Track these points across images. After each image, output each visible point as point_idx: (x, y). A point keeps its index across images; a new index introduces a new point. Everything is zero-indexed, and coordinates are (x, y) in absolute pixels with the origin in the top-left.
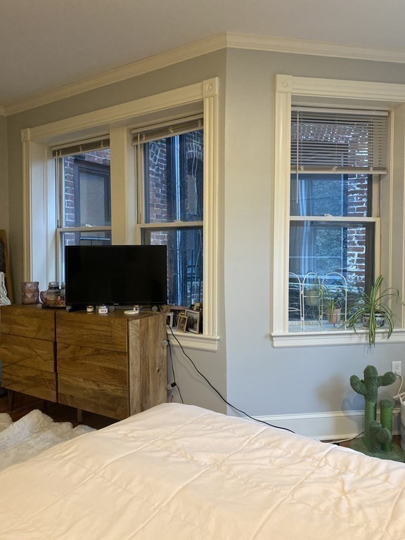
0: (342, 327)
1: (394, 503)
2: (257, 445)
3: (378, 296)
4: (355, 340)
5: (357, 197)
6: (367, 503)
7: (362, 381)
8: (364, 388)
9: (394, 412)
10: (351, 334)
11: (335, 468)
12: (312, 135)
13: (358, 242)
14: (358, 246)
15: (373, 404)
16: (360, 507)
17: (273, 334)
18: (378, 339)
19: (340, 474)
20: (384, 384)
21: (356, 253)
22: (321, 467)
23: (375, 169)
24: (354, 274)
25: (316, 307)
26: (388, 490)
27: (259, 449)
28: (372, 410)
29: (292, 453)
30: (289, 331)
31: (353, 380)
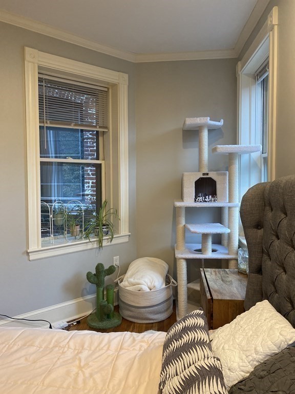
0: (81, 238)
1: (113, 364)
2: (15, 348)
3: (104, 214)
4: (90, 246)
5: (90, 142)
6: (96, 370)
7: (94, 275)
8: (96, 279)
9: (115, 290)
10: (87, 243)
11: (75, 349)
12: (57, 93)
13: (92, 174)
14: (91, 176)
15: (102, 289)
16: (91, 375)
17: (29, 251)
18: (105, 243)
19: (78, 353)
20: (108, 274)
21: (91, 181)
22: (65, 352)
23: (100, 127)
24: (90, 196)
25: (62, 225)
26: (109, 356)
27: (16, 351)
28: (101, 293)
29: (43, 347)
30: (42, 247)
31: (89, 275)
